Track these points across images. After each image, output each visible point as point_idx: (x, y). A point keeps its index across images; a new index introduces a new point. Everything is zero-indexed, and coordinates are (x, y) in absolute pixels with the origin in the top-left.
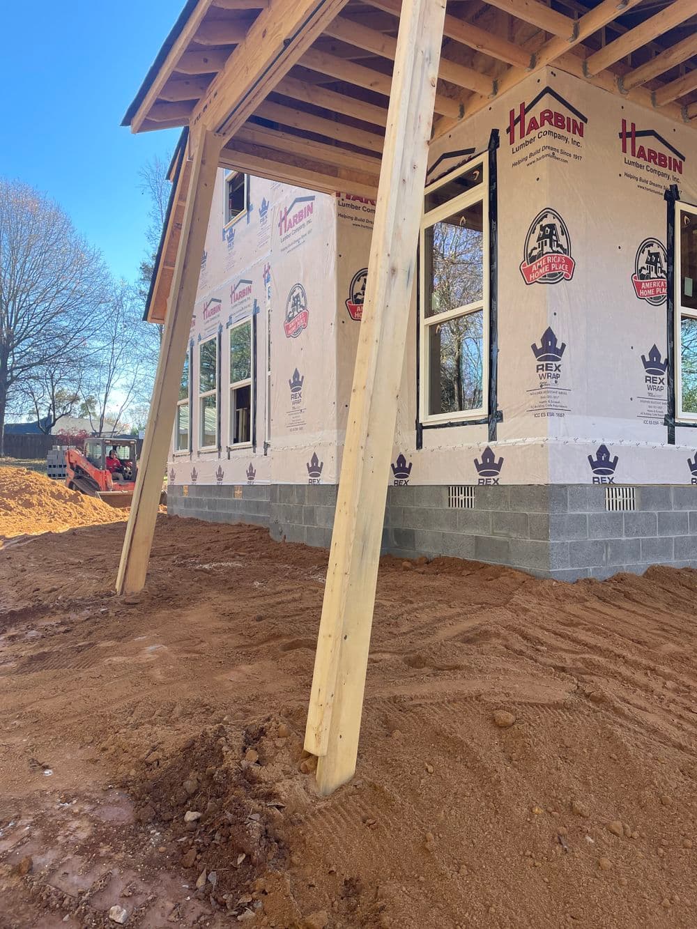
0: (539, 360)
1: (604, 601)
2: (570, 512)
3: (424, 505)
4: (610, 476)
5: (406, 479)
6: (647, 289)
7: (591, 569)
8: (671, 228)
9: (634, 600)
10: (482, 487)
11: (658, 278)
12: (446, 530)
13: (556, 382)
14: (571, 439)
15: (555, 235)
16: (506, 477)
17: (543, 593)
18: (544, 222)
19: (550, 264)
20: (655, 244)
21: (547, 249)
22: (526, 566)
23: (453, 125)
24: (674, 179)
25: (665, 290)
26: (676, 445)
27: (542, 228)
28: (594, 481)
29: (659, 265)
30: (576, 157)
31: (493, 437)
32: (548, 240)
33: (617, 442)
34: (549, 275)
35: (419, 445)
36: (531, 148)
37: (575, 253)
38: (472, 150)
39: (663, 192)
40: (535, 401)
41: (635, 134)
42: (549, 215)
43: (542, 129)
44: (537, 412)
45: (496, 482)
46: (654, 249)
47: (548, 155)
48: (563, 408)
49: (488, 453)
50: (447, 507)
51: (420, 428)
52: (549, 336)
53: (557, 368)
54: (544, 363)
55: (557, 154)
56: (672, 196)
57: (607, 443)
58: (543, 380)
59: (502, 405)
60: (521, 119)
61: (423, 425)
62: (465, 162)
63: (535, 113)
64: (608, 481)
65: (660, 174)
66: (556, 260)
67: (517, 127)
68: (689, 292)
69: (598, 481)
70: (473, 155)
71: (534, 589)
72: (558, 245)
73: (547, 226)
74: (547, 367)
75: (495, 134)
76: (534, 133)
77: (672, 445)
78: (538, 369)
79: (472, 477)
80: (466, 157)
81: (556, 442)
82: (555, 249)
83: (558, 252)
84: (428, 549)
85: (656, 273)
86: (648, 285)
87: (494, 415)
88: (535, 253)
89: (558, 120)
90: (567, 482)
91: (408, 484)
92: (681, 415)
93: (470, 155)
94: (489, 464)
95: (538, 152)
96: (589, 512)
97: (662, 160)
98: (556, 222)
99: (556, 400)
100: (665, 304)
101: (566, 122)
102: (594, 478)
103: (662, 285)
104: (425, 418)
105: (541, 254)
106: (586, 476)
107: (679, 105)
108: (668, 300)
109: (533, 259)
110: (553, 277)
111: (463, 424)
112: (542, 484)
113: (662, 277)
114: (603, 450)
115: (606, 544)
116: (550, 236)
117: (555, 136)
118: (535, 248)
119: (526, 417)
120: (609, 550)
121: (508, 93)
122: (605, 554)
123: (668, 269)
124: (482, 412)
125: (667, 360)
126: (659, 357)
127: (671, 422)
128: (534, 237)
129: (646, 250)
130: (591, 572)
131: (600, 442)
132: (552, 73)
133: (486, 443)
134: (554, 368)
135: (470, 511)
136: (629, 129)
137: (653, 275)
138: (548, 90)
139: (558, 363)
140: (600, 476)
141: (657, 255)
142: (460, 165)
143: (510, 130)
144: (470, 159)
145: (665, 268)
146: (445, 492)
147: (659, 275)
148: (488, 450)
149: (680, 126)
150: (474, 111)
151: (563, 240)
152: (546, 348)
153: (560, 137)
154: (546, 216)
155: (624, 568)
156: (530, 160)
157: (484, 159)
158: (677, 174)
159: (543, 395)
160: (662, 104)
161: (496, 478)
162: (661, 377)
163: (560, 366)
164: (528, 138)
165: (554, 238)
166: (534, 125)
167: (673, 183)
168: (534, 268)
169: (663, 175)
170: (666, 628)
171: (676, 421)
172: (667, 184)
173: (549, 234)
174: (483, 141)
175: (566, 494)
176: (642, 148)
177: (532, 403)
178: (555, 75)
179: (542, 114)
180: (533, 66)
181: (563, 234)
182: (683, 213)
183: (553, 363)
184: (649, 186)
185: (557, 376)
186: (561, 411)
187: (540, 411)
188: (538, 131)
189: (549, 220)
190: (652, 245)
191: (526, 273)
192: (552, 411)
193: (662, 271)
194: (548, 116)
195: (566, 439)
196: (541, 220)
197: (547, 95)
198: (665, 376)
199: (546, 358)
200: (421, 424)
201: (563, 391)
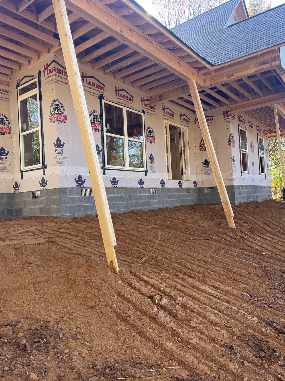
0: (56, 148)
1: (77, 223)
2: (68, 196)
3: (24, 199)
4: (83, 185)
5: (18, 191)
6: (94, 127)
7: (76, 214)
8: (101, 108)
9: (87, 222)
10: (42, 190)
11: (98, 123)
12: (32, 207)
13: (62, 155)
14: (68, 173)
15: (59, 108)
16: (48, 187)
17: (57, 222)
18: (55, 103)
19: (58, 117)
20: (96, 113)
21: (56, 112)
22: (55, 215)
23: (27, 67)
24: (102, 92)
25: (100, 127)
26: (106, 175)
27: (55, 105)
28: (77, 187)
29: (97, 119)
30: (65, 83)
31: (44, 174)
32: (56, 109)
33: (85, 174)
34: (57, 121)
35: (22, 178)
36: (50, 79)
37: (67, 114)
38: (33, 76)
39: (98, 96)
40: (55, 161)
41: (87, 77)
42: (56, 101)
43: (53, 73)
44: (56, 165)
45: (46, 188)
46: (95, 114)
47: (55, 82)
48: (65, 163)
49: (43, 179)
50: (32, 199)
51: (22, 172)
52: (58, 140)
53: (62, 151)
54: (57, 149)
55: (58, 82)
56: (101, 98)
57: (81, 175)
58: (57, 154)
59: (46, 163)
60: (47, 68)
61: (23, 171)
62: (31, 80)
63: (50, 67)
64: (82, 187)
65: (96, 90)
66: (60, 116)
67: (46, 71)
68: (108, 128)
69: (78, 187)
70: (34, 78)
71: (54, 221)
72: (60, 111)
73: (56, 105)
74: (58, 150)
75: (40, 72)
76: (51, 74)
77: (105, 176)
78: (56, 151)
79: (38, 188)
80: (31, 78)
81: (63, 174)
82: (59, 112)
83: (60, 113)
84: (26, 215)
85: (97, 121)
86: (94, 125)
87: (44, 166)
88: (53, 113)
89: (58, 71)
90: (67, 187)
91: (19, 192)
92: (107, 166)
93: (32, 78)
94: (43, 183)
95: (52, 80)
96: (75, 196)
97: (97, 86)
98: (59, 103)
99: (61, 161)
100: (100, 132)
101: (61, 72)
102: (77, 186)
103: (99, 125)
104: (24, 168)
105: (54, 114)
106: (75, 185)
107: (102, 69)
108: (101, 130)
109: (52, 115)
110: (59, 121)
111: (36, 169)
112: (58, 188)
113: (99, 123)
114: (80, 177)
115: (82, 206)
116: (57, 108)
117: (57, 76)
118: (53, 112)
119: (53, 166)
120: (83, 208)
121: (43, 59)
122: (81, 210)
123: (101, 120)
124: (40, 165)
125: (102, 149)
126: (99, 148)
127: (104, 168)
128: (52, 108)
129: (93, 114)
130: (76, 215)
131: (78, 174)
132: (55, 55)
133: (42, 176)
134: (61, 150)
135: (39, 199)
136: (85, 75)
137: (95, 122)
138: (54, 61)
139: (62, 149)
140: (79, 185)
141: (97, 116)
142: (30, 81)
143: (44, 72)
144: (33, 79)
145: (100, 120)
146: (31, 194)
147: (98, 122)
148: (43, 178)
149: (103, 75)
150: (33, 63)
151: (62, 110)
152: (58, 144)
153: (59, 76)
154: (55, 102)
155: (89, 214)
156: (50, 82)
157: (37, 80)
158: (103, 91)
159: (58, 159)
160: (95, 68)
161: (45, 187)
162: (100, 154)
163: (63, 150)
164: (49, 75)
165: (59, 109)
166: (50, 72)
167: (102, 94)
168: (53, 118)
169: (98, 91)
170: (91, 227)
171: (106, 168)
172: (100, 94)
173: (57, 107)
174: (36, 74)
175: (67, 191)
176: (90, 82)
177: (55, 162)
178: (56, 56)
179: (53, 68)
180: (49, 52)
181: (62, 108)
182: (105, 103)
183: (60, 149)
184: (93, 94)
185: (62, 153)
186: (64, 164)
187: (56, 164)
188: (52, 73)
189: (56, 103)
190: (95, 113)
191: (51, 119)
192: (60, 164)
193: (99, 121)
194: (55, 69)
195: (66, 173)
196: (54, 103)
197: (54, 62)
198: (101, 154)
199: (58, 147)
200: (22, 170)
201: (64, 158)
